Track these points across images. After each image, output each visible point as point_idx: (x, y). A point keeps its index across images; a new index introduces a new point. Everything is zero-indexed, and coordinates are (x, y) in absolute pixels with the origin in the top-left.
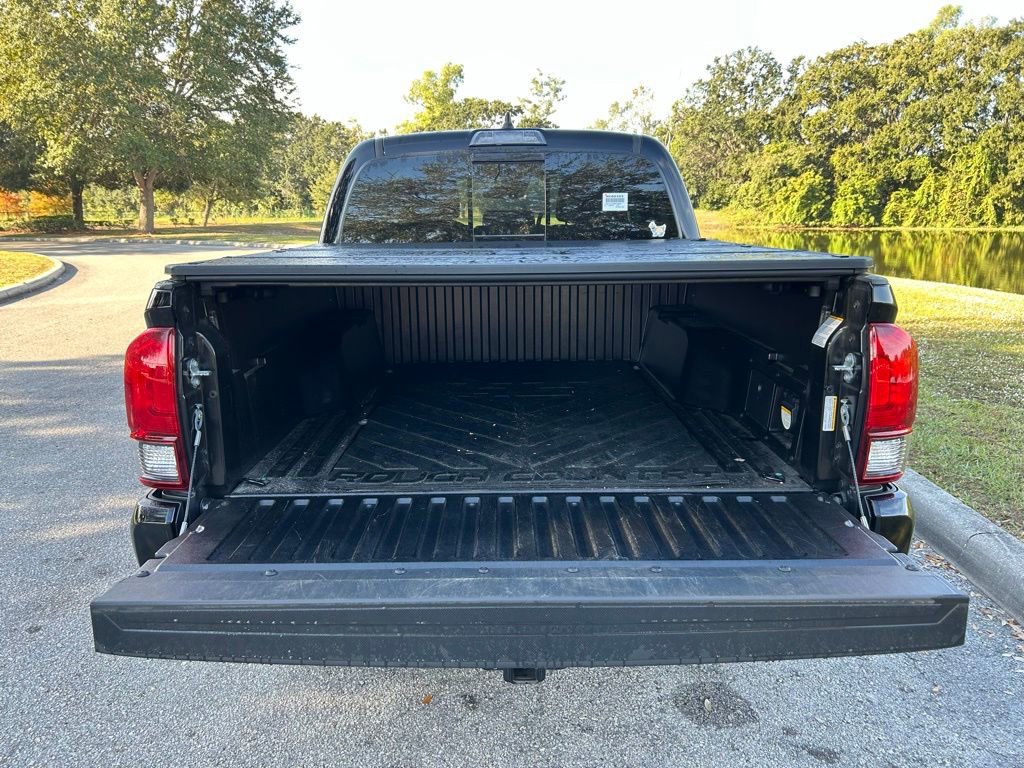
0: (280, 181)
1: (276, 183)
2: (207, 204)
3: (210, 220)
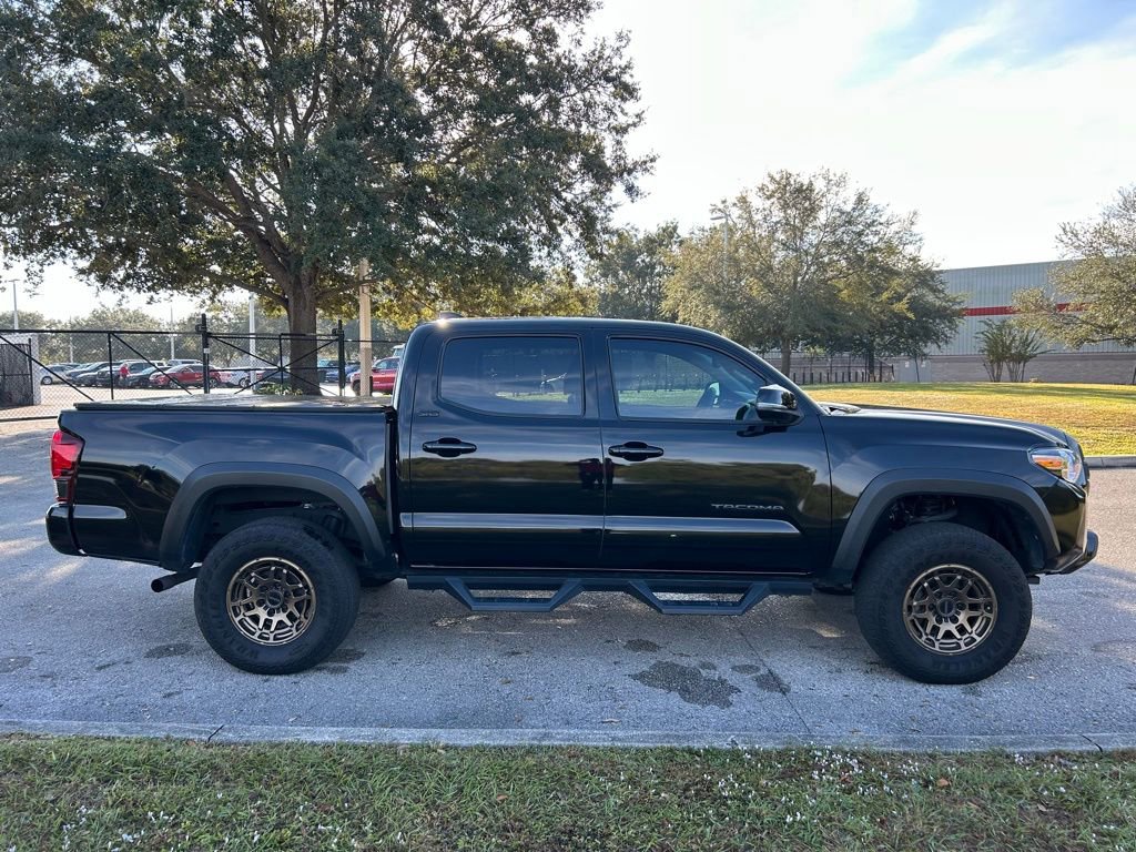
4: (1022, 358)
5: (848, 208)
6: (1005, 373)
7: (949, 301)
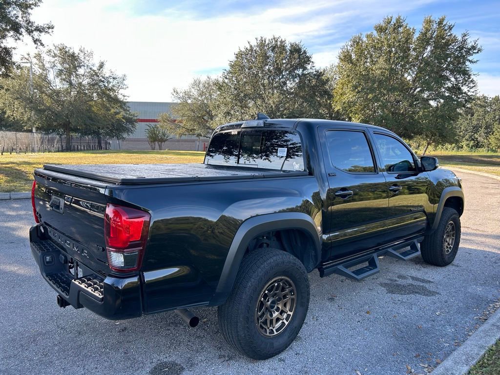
0: (478, 133)
1: (475, 134)
2: (427, 144)
3: (427, 152)
4: (162, 140)
5: (95, 68)
6: (157, 146)
7: (131, 115)
